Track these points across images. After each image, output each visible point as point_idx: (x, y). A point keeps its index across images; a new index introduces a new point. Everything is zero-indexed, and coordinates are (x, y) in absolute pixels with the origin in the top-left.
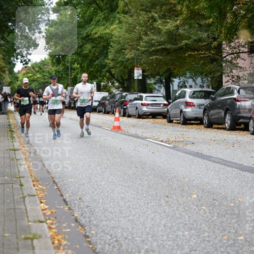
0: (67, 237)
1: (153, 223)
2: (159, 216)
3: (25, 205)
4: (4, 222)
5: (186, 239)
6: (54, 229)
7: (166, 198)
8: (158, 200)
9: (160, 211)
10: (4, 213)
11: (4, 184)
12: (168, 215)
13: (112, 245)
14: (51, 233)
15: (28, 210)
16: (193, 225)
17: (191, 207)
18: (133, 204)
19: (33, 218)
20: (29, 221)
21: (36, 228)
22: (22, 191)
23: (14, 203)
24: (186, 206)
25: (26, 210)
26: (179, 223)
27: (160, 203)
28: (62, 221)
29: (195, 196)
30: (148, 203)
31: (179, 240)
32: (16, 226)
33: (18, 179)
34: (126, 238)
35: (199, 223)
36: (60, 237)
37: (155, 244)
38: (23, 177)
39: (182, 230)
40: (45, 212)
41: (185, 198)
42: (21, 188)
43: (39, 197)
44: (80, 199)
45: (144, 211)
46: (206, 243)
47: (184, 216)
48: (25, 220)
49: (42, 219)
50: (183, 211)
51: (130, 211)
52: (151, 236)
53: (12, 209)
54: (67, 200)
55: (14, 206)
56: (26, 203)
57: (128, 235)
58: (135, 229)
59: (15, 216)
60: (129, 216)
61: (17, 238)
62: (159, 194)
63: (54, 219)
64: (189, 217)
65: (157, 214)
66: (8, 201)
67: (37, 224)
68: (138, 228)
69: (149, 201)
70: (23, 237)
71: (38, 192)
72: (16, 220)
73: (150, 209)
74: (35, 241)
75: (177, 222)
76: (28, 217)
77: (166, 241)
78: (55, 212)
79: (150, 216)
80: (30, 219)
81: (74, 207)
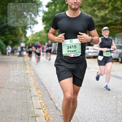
0: (52, 116)
1: (94, 110)
2: (97, 107)
3: (32, 101)
4: (22, 109)
5: (110, 118)
6: (46, 112)
7: (101, 98)
8: (97, 98)
9: (97, 104)
10: (22, 104)
11: (22, 90)
12: (102, 106)
13: (74, 120)
14: (45, 114)
15: (33, 103)
16: (114, 111)
17: (113, 102)
18: (84, 101)
19: (36, 107)
20: (34, 108)
21: (37, 112)
22: (31, 94)
23: (27, 99)
24: (110, 101)
25: (32, 103)
26: (107, 110)
27: (97, 100)
28: (50, 108)
29: (115, 97)
30: (91, 100)
31: (107, 118)
32: (28, 111)
33: (29, 88)
34: (81, 117)
35: (117, 110)
36: (49, 116)
37: (95, 120)
38: (31, 87)
39: (108, 113)
40: (41, 104)
41: (110, 98)
42: (30, 93)
43: (38, 97)
44: (59, 98)
45: (90, 104)
46: (120, 120)
47: (109, 107)
48: (32, 108)
49: (40, 107)
50: (109, 104)
51: (83, 104)
52: (93, 116)
53: (25, 102)
54: (52, 98)
55: (27, 101)
56: (33, 100)
57: (82, 116)
58: (85, 113)
59: (27, 106)
60: (82, 107)
61: (28, 117)
62: (97, 96)
63: (46, 107)
64: (112, 107)
65: (96, 105)
66: (24, 99)
67: (38, 110)
68: (87, 112)
69: (92, 99)
70: (31, 116)
71: (38, 94)
72: (28, 108)
73: (93, 103)
74: (37, 118)
75: (106, 110)
76: (33, 106)
77: (101, 119)
78: (47, 104)
79: (93, 106)
80: (34, 107)
81: (56, 102)
